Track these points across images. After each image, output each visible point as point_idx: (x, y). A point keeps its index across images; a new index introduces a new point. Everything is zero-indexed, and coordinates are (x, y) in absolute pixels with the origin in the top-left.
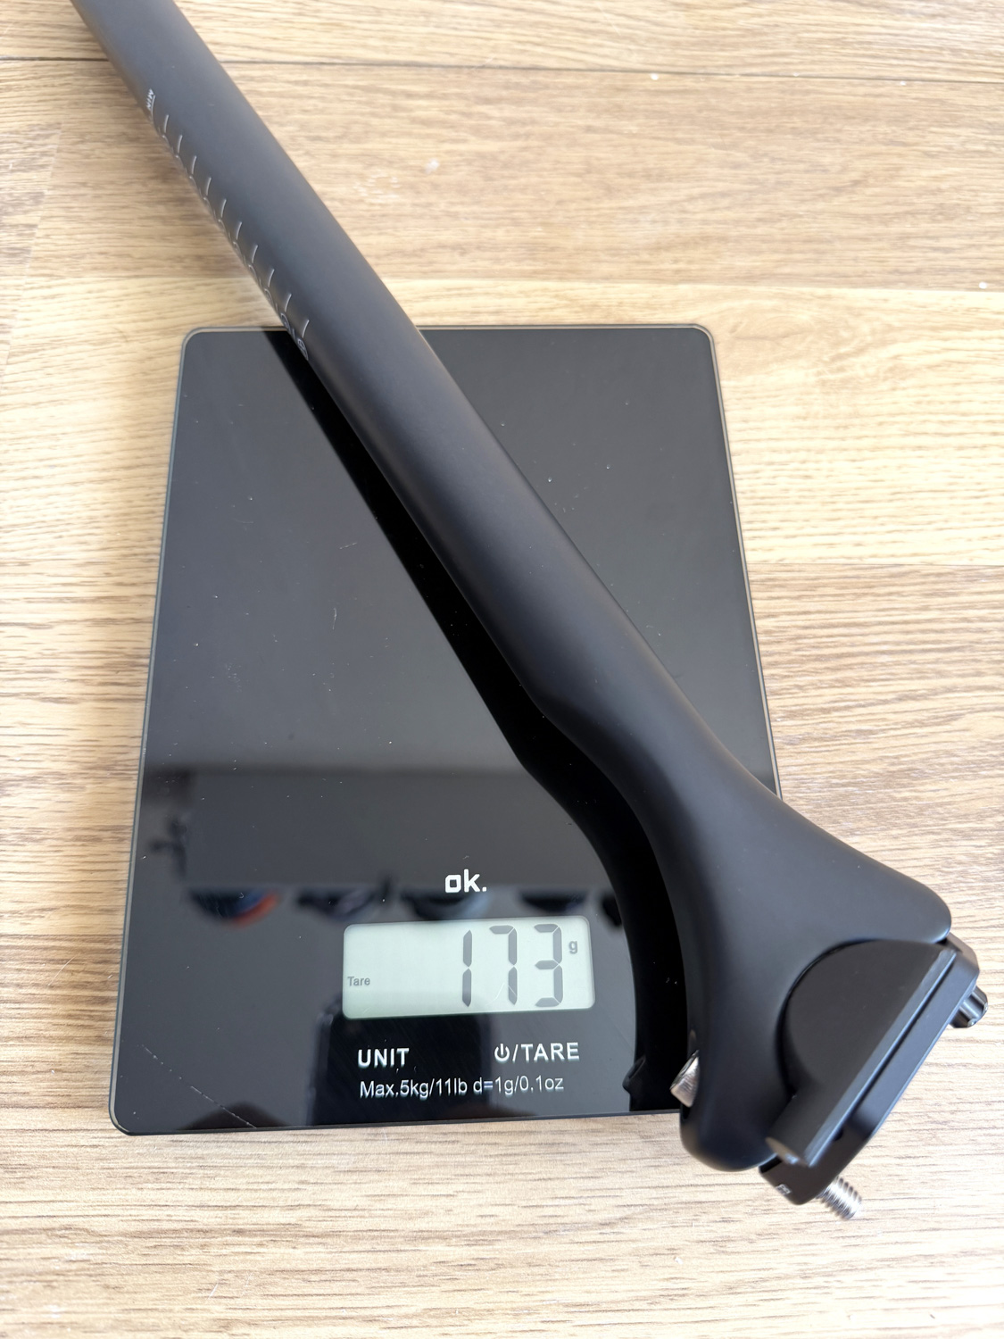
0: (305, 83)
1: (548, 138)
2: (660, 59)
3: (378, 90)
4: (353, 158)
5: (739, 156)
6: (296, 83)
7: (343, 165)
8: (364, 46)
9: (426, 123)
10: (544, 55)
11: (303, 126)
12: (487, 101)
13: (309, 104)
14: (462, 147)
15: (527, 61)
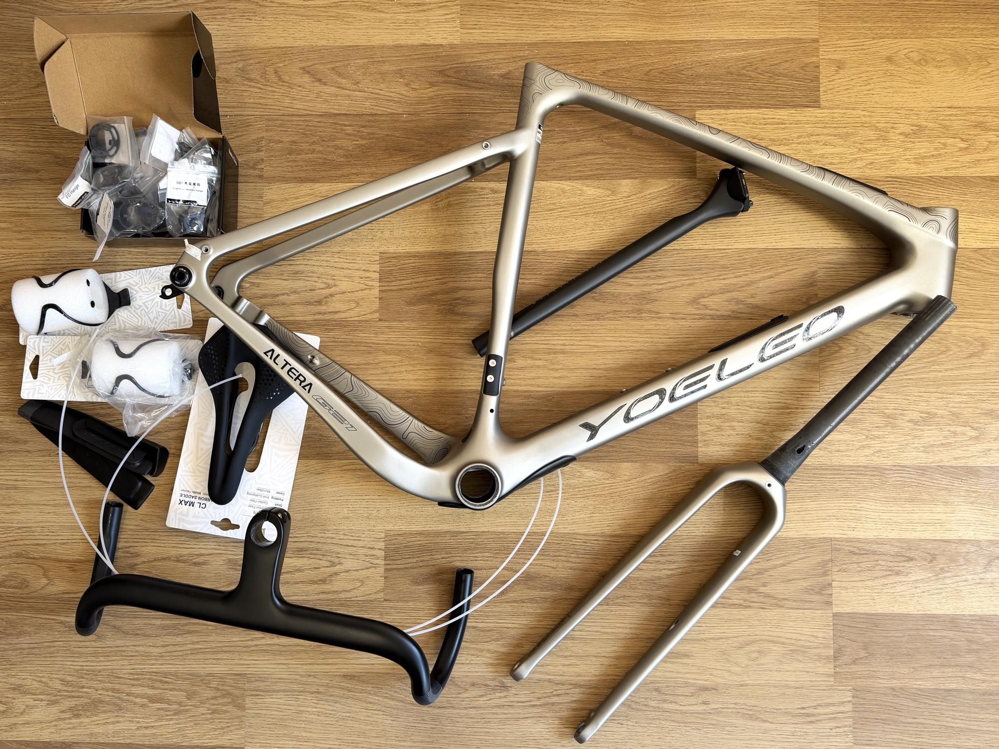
0: (320, 122)
1: (377, 139)
2: (406, 110)
3: (338, 124)
4: (332, 147)
5: (423, 143)
6: (318, 122)
7: (330, 149)
8: (333, 109)
9: (349, 135)
10: (378, 110)
11: (320, 136)
12: (363, 127)
13: (321, 129)
14: (357, 142)
15: (374, 112)
